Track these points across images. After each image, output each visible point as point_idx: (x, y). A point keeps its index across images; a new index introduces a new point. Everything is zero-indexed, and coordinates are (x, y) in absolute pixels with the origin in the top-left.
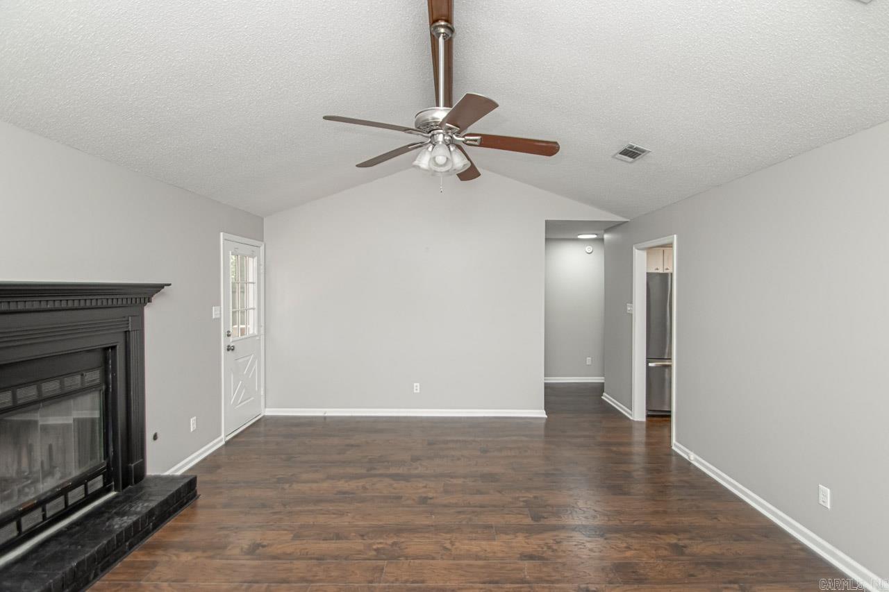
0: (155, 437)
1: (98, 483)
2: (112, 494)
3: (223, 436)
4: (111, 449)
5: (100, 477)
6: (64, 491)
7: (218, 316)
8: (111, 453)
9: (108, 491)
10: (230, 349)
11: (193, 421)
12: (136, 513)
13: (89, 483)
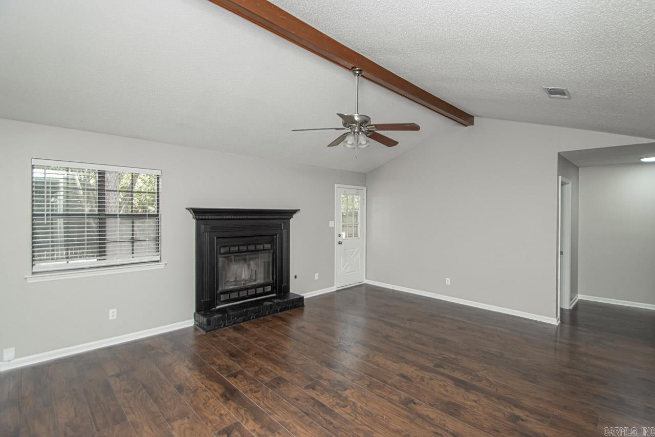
0: (296, 277)
1: (269, 289)
2: (275, 295)
3: (335, 287)
4: (275, 277)
5: (270, 287)
6: (255, 287)
7: (333, 226)
8: (275, 279)
9: (273, 293)
10: (340, 243)
11: (317, 275)
12: (274, 302)
13: (265, 288)
